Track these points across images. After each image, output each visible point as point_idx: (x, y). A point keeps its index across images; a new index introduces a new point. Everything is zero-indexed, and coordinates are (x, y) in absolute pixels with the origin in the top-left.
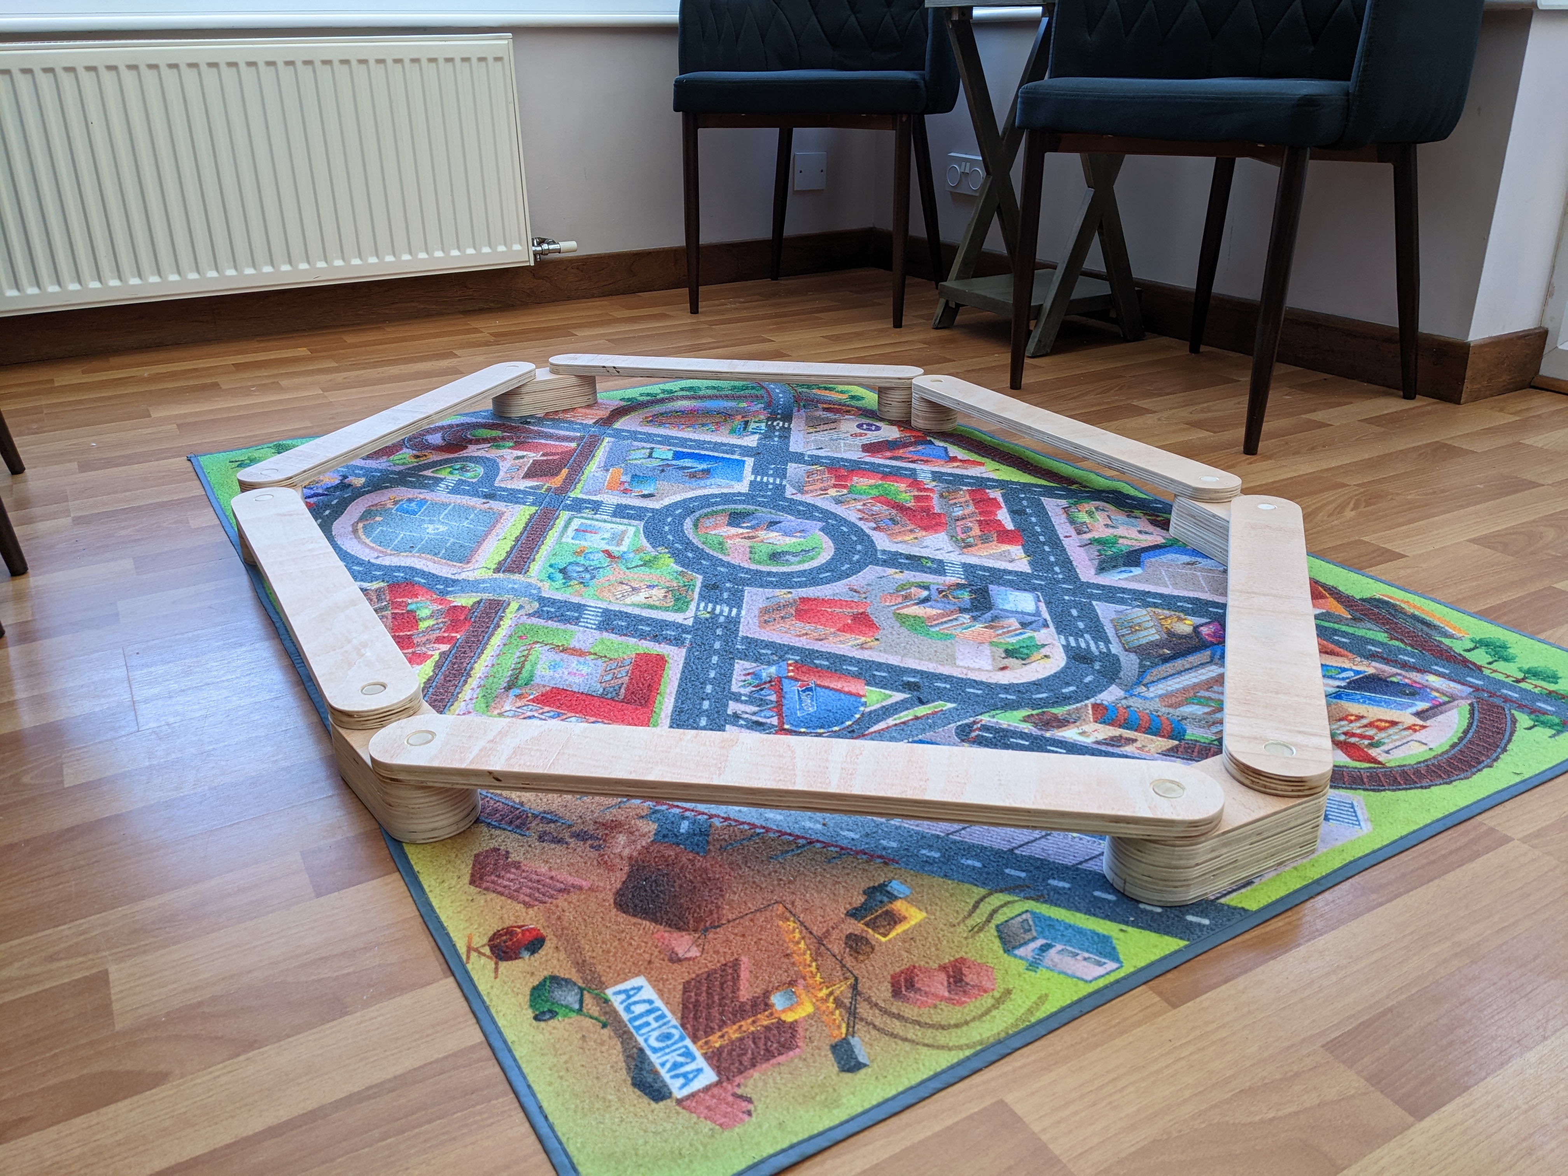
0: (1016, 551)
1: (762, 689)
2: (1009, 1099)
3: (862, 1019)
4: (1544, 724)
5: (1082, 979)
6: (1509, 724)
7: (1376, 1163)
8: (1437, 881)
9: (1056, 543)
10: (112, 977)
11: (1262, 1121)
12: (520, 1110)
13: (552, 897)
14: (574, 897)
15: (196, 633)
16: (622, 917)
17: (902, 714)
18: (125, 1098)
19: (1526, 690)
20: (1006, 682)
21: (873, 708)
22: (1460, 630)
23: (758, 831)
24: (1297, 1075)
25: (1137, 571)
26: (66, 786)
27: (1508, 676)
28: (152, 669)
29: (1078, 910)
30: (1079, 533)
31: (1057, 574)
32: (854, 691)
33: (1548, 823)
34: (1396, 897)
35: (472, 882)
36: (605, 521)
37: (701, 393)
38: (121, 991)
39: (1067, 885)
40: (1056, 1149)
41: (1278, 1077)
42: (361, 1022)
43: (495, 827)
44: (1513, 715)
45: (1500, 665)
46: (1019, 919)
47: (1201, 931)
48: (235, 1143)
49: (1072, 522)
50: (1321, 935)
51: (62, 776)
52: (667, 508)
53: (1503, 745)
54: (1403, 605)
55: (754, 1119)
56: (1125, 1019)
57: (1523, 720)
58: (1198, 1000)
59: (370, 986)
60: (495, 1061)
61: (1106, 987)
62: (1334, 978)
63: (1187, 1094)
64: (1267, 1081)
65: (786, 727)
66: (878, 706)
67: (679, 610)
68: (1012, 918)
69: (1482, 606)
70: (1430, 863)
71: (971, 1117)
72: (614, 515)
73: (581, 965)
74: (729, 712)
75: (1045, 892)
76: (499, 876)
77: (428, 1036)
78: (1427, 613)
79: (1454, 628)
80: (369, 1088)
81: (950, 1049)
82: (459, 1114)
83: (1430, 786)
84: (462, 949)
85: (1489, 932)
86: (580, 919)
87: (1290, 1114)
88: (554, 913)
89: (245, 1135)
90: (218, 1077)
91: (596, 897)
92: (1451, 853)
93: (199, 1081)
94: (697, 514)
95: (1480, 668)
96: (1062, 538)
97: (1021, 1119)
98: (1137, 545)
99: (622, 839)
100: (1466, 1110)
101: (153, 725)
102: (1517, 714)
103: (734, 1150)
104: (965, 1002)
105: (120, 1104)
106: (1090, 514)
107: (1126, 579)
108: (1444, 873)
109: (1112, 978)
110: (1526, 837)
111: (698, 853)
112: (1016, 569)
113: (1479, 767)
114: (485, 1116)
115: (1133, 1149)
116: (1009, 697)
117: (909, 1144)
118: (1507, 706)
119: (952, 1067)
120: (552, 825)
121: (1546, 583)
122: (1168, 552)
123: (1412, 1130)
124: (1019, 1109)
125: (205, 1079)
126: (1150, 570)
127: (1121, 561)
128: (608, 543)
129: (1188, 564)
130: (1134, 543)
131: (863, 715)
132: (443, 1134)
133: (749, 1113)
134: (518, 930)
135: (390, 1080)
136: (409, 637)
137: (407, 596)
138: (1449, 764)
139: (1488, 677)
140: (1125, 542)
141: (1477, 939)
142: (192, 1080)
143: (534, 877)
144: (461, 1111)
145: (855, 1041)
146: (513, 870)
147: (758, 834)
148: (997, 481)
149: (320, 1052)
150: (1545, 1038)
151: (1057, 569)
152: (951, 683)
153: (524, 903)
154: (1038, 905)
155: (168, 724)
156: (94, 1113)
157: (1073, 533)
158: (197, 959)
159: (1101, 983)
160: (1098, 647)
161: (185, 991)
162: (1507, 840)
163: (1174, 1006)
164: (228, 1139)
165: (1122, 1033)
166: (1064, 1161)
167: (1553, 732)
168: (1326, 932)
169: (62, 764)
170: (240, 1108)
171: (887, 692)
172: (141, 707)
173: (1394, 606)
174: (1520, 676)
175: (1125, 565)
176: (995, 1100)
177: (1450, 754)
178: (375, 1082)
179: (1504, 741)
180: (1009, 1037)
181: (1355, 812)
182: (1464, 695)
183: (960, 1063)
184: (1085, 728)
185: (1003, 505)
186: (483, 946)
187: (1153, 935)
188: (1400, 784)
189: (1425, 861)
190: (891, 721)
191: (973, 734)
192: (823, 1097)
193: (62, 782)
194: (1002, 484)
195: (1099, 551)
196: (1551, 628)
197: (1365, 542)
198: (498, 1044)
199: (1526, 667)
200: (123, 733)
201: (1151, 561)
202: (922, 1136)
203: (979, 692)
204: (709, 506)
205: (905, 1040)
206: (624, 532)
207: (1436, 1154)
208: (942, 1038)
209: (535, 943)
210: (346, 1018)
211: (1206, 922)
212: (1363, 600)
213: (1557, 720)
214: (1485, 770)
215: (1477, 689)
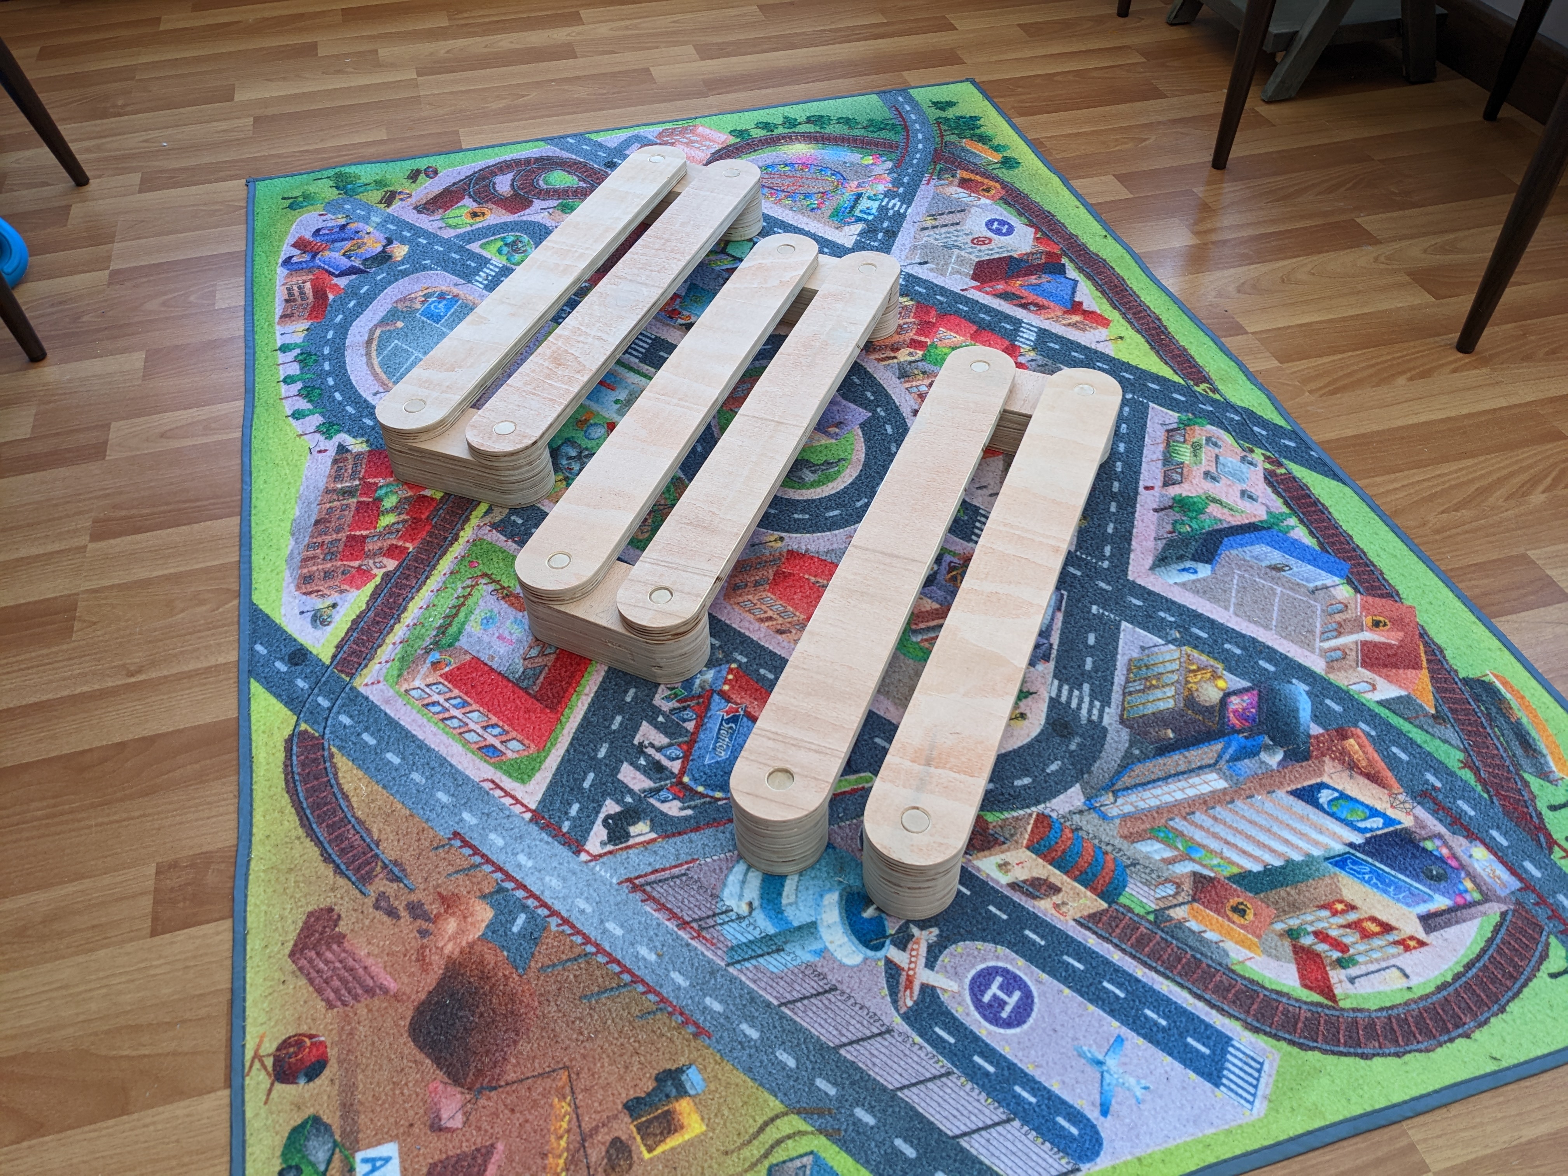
1: (685, 708)
6: (1533, 962)
9: (1129, 497)
13: (356, 997)
14: (376, 1004)
16: (410, 1048)
22: (1563, 765)
23: (589, 948)
25: (1204, 571)
30: (1165, 484)
33: (1489, 1151)
35: (292, 955)
37: (829, 130)
39: (872, 1121)
43: (342, 873)
44: (1547, 945)
46: (798, 1162)
49: (1167, 459)
53: (1504, 1000)
54: (1514, 703)
57: (1557, 957)
59: (156, 1079)
65: (686, 779)
72: (645, 357)
73: (347, 1109)
74: (637, 739)
75: (845, 1126)
76: (318, 952)
78: (1538, 724)
83: (1373, 1056)
84: (249, 1054)
86: (370, 1040)
88: (350, 1023)
91: (396, 1011)
95: (1552, 846)
96: (1140, 489)
98: (1225, 520)
99: (453, 924)
102: (1554, 943)
106: (1196, 448)
107: (1183, 585)
110: (1446, 1170)
111: (517, 969)
113: (1454, 1034)
118: (1549, 926)
120: (395, 886)
122: (1260, 541)
127: (1192, 548)
128: (618, 410)
129: (1274, 568)
130: (1226, 515)
134: (308, 1042)
136: (364, 539)
137: (381, 475)
138: (1419, 1019)
139: (1555, 866)
140: (1216, 511)
143: (351, 962)
146: (335, 945)
147: (587, 954)
151: (1108, 550)
153: (327, 1002)
157: (1159, 481)
160: (1090, 711)
173: (1503, 701)
175: (1193, 558)
177: (1428, 1003)
179: (1511, 993)
181: (1258, 1078)
182: (1505, 893)
184: (1008, 856)
186: (268, 1056)
188: (1338, 1043)
195: (1175, 523)
201: (1232, 552)
209: (316, 1068)
210: (125, 1118)
212: (1465, 681)
214: (1459, 1041)
215: (1528, 885)
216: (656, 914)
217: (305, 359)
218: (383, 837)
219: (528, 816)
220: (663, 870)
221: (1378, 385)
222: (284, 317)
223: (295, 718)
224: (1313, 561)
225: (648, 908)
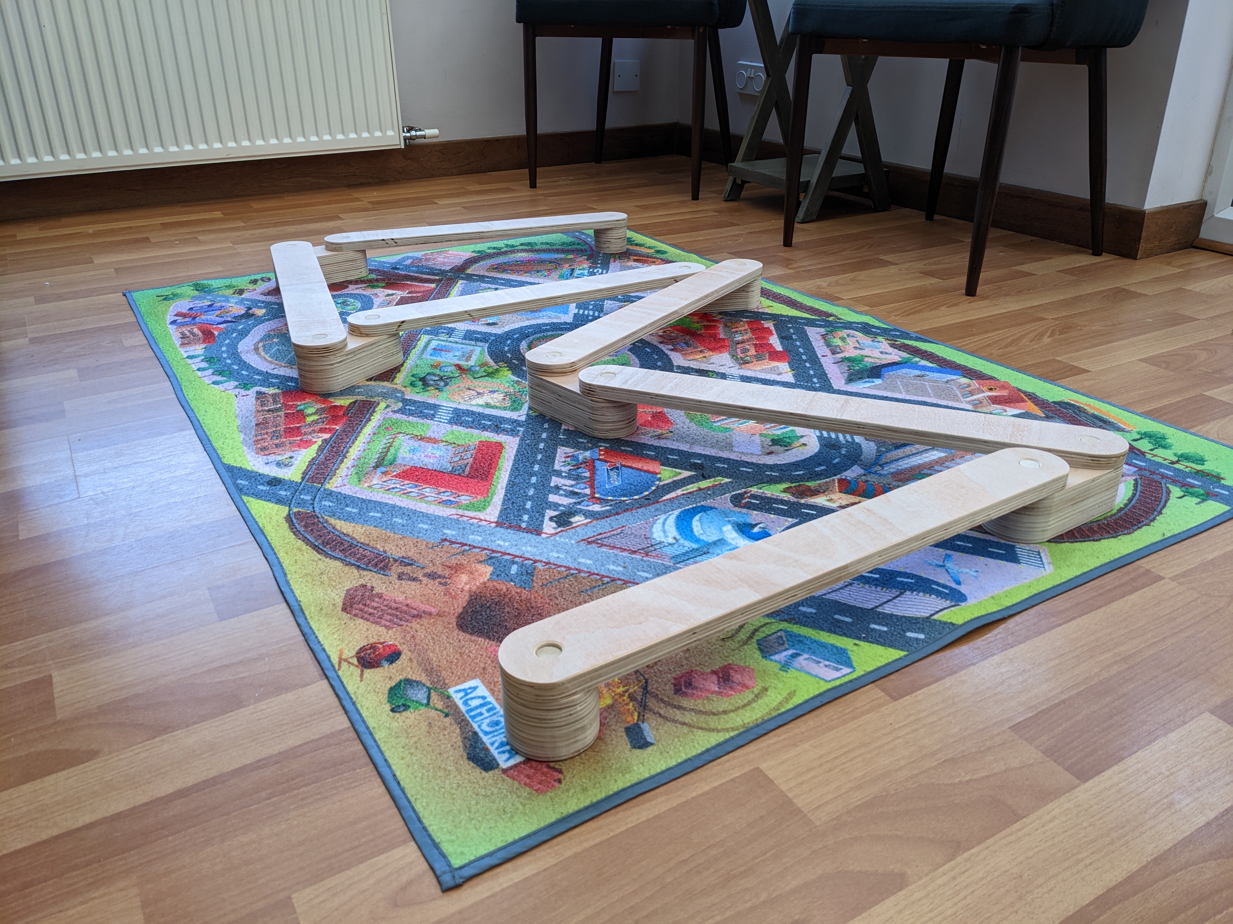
0: (784, 366)
1: (578, 468)
2: (763, 766)
3: (650, 710)
4: (1192, 494)
5: (823, 679)
6: (1164, 494)
7: (1048, 813)
8: (1104, 608)
9: (815, 360)
10: (55, 680)
11: (960, 783)
12: (378, 777)
13: (407, 621)
14: (425, 621)
15: (127, 425)
16: (462, 635)
17: (688, 487)
18: (63, 769)
19: (1179, 470)
20: (772, 463)
21: (666, 482)
22: (1129, 426)
23: (572, 572)
24: (989, 748)
25: (878, 381)
26: (21, 539)
27: (1165, 459)
28: (91, 452)
29: (822, 629)
30: (833, 354)
31: (815, 383)
32: (651, 470)
33: (1193, 566)
34: (1071, 620)
35: (344, 609)
36: (457, 343)
37: (537, 247)
38: (62, 691)
39: (814, 611)
40: (799, 803)
41: (974, 750)
42: (253, 713)
43: (364, 569)
44: (1168, 488)
45: (1160, 452)
46: (775, 636)
47: (918, 644)
48: (151, 802)
49: (828, 345)
50: (1012, 647)
51: (18, 531)
52: (507, 333)
53: (1159, 509)
54: (1085, 407)
55: (563, 785)
56: (857, 708)
57: (1176, 491)
58: (914, 695)
59: (261, 686)
60: (358, 741)
61: (841, 685)
62: (1020, 679)
63: (903, 763)
64: (965, 753)
65: (597, 495)
66: (670, 480)
67: (515, 409)
68: (770, 635)
69: (1147, 408)
70: (1099, 595)
71: (733, 780)
72: (465, 338)
73: (429, 671)
74: (552, 485)
75: (796, 615)
76: (365, 605)
77: (306, 723)
78: (1104, 413)
79: (1125, 424)
80: (259, 761)
81: (718, 731)
82: (330, 780)
83: (1100, 540)
84: (335, 660)
85: (1143, 645)
86: (429, 637)
87: (983, 777)
88: (409, 633)
89: (159, 796)
90: (139, 753)
91: (443, 621)
92: (1115, 588)
93: (123, 757)
94: (531, 338)
95: (1143, 453)
96: (820, 357)
97: (773, 782)
98: (879, 362)
99: (464, 578)
100: (1121, 775)
101: (91, 493)
102: (1171, 487)
103: (547, 808)
104: (732, 695)
105: (60, 774)
106: (843, 339)
107: (869, 387)
108: (1110, 603)
109: (846, 679)
110: (1174, 576)
111: (525, 588)
112: (783, 380)
113: (1140, 525)
114: (350, 781)
115: (859, 803)
116: (773, 474)
117: (684, 800)
118: (1163, 481)
119: (719, 745)
120: (409, 568)
121: (1198, 391)
122: (903, 368)
123: (1078, 789)
124: (771, 774)
125: (128, 755)
126: (888, 381)
127: (866, 374)
128: (459, 359)
129: (919, 376)
130: (877, 361)
131: (658, 487)
132: (317, 794)
133: (560, 781)
134: (380, 646)
135: (275, 755)
136: (298, 428)
137: (297, 401)
138: (1116, 523)
139: (1150, 460)
140: (870, 360)
141: (1133, 651)
142: (117, 756)
143: (394, 605)
144: (333, 777)
145: (645, 726)
146: (377, 599)
147: (572, 574)
148: (770, 314)
149: (220, 734)
150: (1185, 723)
151: (815, 380)
152: (729, 464)
153: (386, 626)
154: (791, 625)
155: (103, 493)
156: (39, 781)
157: (829, 353)
158: (122, 667)
159: (838, 683)
160: (845, 438)
161: (114, 690)
162: (1161, 578)
163: (895, 699)
164: (146, 799)
165: (854, 718)
166: (805, 812)
167: (1199, 500)
168: (1015, 645)
169: (18, 522)
170: (156, 776)
171: (678, 470)
172: (81, 480)
173: (1079, 408)
174: (1175, 459)
175: (868, 377)
176: (752, 767)
177: (1117, 516)
178: (264, 757)
179: (1160, 507)
180: (764, 722)
181: (1041, 558)
182: (1130, 473)
183: (726, 742)
184: (833, 496)
185: (774, 332)
186: (352, 657)
187: (880, 647)
188: (1077, 538)
189: (1094, 594)
190: (679, 492)
191: (744, 501)
192: (618, 766)
193: (17, 536)
194: (774, 317)
195: (848, 366)
196: (1202, 423)
197: (1058, 361)
198: (361, 729)
199: (1180, 453)
200: (67, 499)
201: (889, 374)
202: (694, 794)
203: (750, 470)
204: (540, 332)
205: (684, 724)
206: (472, 351)
207: (1096, 807)
208: (713, 722)
209: (394, 656)
210: (242, 710)
211: (922, 636)
212: (1054, 403)
213: (1202, 492)
214: (1144, 528)
215: (1140, 468)
216: (611, 551)
217: (209, 360)
218: (386, 548)
219: (493, 525)
220: (604, 533)
221: (932, 310)
222: (183, 344)
223: (287, 508)
224: (940, 372)
225: (604, 549)
